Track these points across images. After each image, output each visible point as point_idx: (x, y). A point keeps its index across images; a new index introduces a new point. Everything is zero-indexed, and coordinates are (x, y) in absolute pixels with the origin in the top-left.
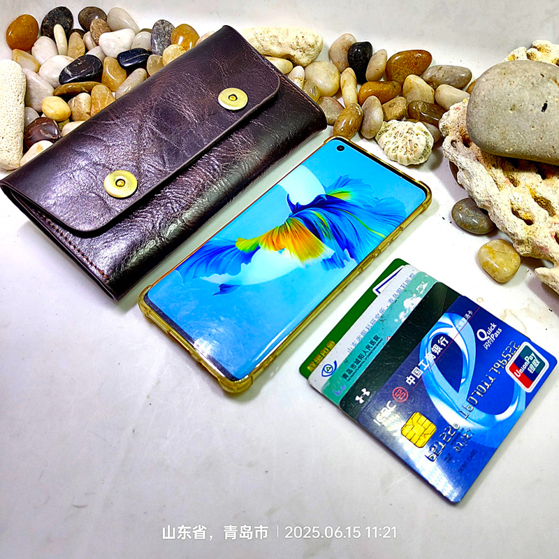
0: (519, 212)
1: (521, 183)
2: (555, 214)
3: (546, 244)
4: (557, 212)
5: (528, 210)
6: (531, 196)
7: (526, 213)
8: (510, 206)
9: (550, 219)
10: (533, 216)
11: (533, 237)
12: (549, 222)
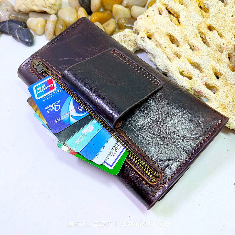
0: (184, 73)
1: (182, 56)
2: (203, 71)
3: (201, 90)
4: (204, 70)
5: (188, 71)
7: (187, 73)
8: (178, 71)
9: (201, 75)
10: (191, 74)
11: (193, 87)
12: (201, 77)
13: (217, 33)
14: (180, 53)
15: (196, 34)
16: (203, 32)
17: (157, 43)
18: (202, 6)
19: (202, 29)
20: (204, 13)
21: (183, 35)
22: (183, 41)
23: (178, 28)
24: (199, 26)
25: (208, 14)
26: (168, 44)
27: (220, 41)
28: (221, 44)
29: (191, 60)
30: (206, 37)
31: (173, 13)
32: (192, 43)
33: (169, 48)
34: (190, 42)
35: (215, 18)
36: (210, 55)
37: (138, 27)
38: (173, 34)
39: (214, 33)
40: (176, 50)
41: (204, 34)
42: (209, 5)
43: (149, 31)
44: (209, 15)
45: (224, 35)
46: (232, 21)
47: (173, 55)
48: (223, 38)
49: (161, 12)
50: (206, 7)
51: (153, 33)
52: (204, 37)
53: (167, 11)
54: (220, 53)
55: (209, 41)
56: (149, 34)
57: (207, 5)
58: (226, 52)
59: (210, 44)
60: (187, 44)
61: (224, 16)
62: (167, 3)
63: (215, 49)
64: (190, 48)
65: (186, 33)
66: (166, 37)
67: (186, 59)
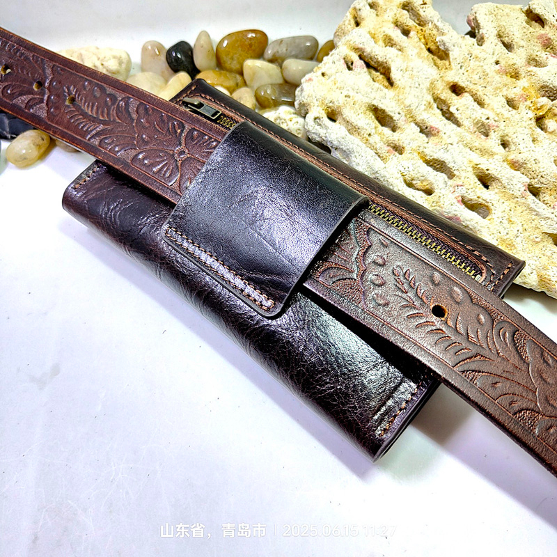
0: (414, 182)
1: (406, 148)
2: (454, 175)
3: (456, 213)
4: (455, 172)
5: (423, 178)
6: (421, 161)
7: (422, 182)
8: (402, 179)
9: (450, 182)
10: (431, 184)
11: (438, 208)
12: (451, 186)
13: (471, 99)
14: (401, 144)
15: (429, 103)
16: (442, 98)
17: (350, 128)
18: (433, 47)
19: (439, 92)
20: (438, 61)
21: (402, 106)
22: (403, 118)
23: (390, 93)
24: (432, 87)
25: (447, 63)
26: (373, 127)
27: (480, 114)
28: (484, 119)
29: (426, 156)
30: (449, 107)
31: (376, 65)
32: (423, 120)
33: (376, 136)
34: (418, 119)
35: (463, 68)
36: (465, 142)
37: (306, 97)
38: (381, 106)
39: (466, 99)
40: (391, 138)
41: (444, 102)
42: (447, 44)
43: (331, 105)
44: (450, 64)
45: (487, 101)
46: (498, 72)
47: (386, 148)
48: (486, 106)
49: (350, 64)
50: (442, 48)
51: (339, 107)
52: (445, 108)
53: (362, 62)
54: (483, 137)
55: (457, 114)
56: (329, 110)
57: (444, 44)
58: (496, 133)
59: (461, 121)
60: (413, 125)
61: (482, 64)
62: (361, 46)
63: (473, 129)
64: (422, 131)
65: (407, 103)
66: (368, 112)
67: (416, 154)
